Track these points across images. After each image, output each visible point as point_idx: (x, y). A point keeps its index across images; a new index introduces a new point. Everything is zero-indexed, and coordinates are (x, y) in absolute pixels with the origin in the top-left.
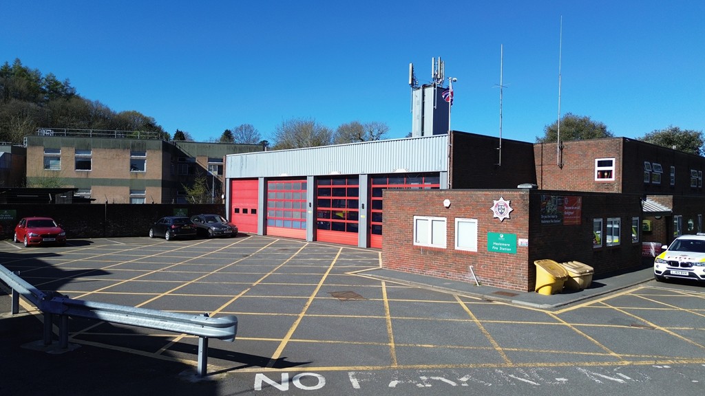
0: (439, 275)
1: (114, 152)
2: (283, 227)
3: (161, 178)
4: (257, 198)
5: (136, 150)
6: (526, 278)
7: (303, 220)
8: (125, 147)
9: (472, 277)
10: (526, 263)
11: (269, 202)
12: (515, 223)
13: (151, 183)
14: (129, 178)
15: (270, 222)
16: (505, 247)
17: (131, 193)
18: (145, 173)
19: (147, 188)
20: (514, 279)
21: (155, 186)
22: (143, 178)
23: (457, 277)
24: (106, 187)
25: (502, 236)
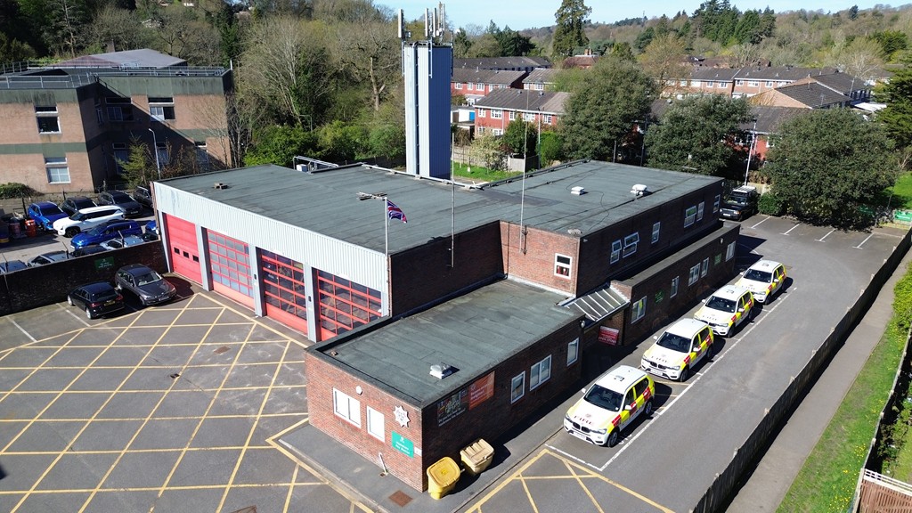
0: (356, 450)
1: (10, 108)
2: (230, 287)
3: (84, 140)
4: (195, 244)
5: (42, 104)
6: (421, 480)
7: (250, 287)
8: (25, 101)
9: (380, 462)
10: (420, 468)
11: (211, 253)
12: (412, 433)
13: (72, 147)
14: (40, 142)
15: (215, 276)
16: (405, 449)
17: (46, 161)
18: (61, 134)
19: (67, 154)
20: (413, 479)
21: (78, 151)
22: (59, 142)
23: (369, 457)
24: (12, 156)
25: (402, 439)
